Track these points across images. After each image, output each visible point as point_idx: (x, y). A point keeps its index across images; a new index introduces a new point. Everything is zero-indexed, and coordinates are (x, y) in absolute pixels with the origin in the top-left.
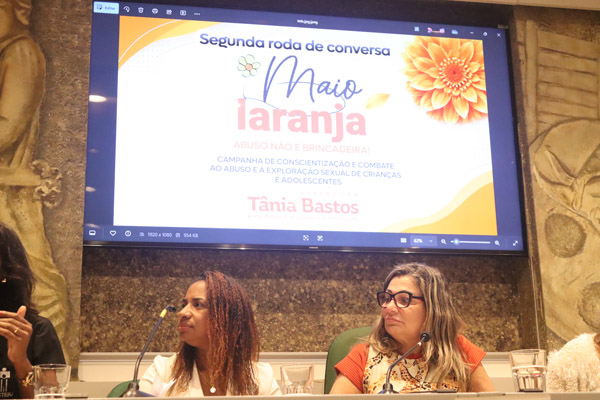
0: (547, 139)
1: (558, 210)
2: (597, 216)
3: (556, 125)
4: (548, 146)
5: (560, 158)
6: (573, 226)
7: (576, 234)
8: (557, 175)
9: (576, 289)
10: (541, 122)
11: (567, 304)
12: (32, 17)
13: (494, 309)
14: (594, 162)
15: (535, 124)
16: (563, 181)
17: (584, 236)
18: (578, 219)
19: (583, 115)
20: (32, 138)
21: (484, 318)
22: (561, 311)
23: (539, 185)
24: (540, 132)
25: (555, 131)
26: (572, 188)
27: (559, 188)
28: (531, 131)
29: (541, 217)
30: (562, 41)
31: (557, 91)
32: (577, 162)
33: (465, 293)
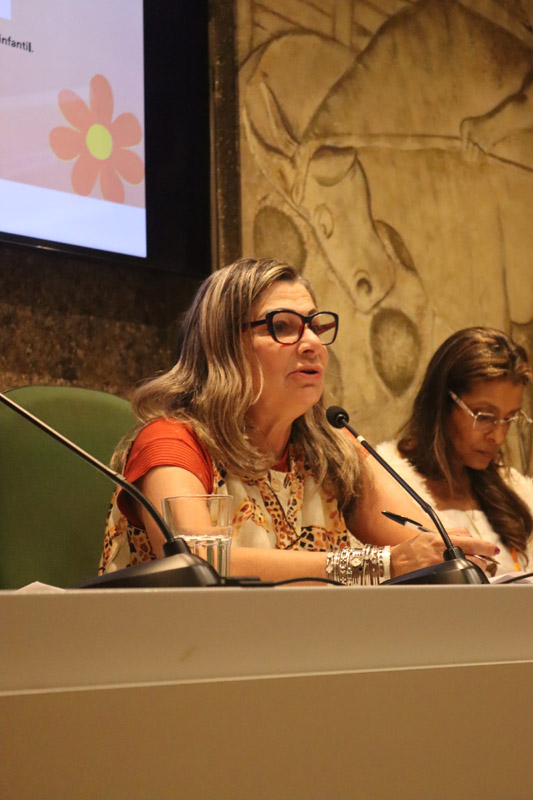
0: (264, 59)
1: (273, 200)
2: (322, 222)
3: (277, 36)
4: (265, 75)
5: (281, 101)
6: (291, 233)
7: (292, 245)
8: (276, 135)
10: (258, 25)
13: (132, 373)
14: (324, 118)
15: (249, 26)
16: (281, 147)
17: (304, 254)
18: (299, 222)
19: (314, 26)
21: (116, 388)
23: (250, 145)
24: (255, 45)
25: (275, 46)
26: (292, 160)
27: (275, 159)
28: (243, 39)
29: (249, 210)
32: (302, 117)
33: (90, 336)
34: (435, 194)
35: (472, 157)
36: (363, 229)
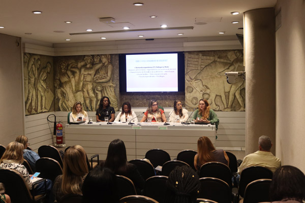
0: (188, 73)
1: (189, 85)
2: (196, 86)
3: (190, 71)
4: (188, 75)
5: (190, 77)
7: (192, 89)
8: (189, 80)
9: (191, 98)
10: (187, 71)
11: (189, 100)
12: (111, 61)
14: (196, 77)
18: (192, 87)
19: (195, 69)
20: (112, 79)
22: (188, 101)
23: (186, 81)
26: (192, 82)
27: (189, 82)
28: (185, 73)
29: (186, 87)
30: (192, 56)
31: (191, 65)
32: (193, 77)
34: (213, 81)
35: (219, 76)
36: (201, 86)
